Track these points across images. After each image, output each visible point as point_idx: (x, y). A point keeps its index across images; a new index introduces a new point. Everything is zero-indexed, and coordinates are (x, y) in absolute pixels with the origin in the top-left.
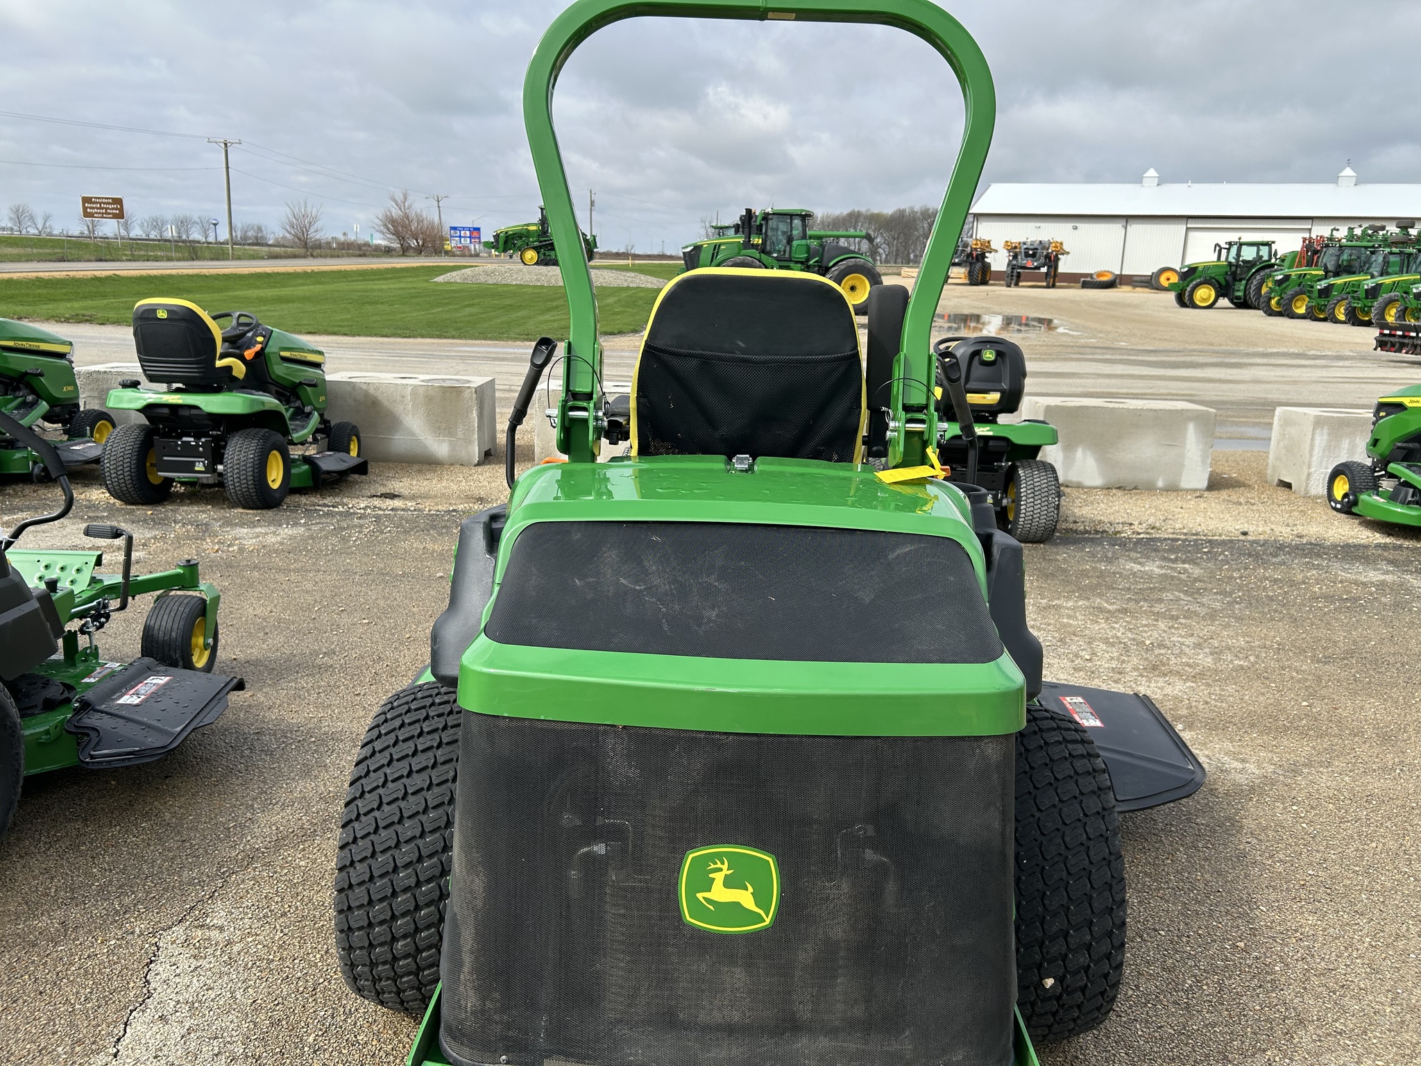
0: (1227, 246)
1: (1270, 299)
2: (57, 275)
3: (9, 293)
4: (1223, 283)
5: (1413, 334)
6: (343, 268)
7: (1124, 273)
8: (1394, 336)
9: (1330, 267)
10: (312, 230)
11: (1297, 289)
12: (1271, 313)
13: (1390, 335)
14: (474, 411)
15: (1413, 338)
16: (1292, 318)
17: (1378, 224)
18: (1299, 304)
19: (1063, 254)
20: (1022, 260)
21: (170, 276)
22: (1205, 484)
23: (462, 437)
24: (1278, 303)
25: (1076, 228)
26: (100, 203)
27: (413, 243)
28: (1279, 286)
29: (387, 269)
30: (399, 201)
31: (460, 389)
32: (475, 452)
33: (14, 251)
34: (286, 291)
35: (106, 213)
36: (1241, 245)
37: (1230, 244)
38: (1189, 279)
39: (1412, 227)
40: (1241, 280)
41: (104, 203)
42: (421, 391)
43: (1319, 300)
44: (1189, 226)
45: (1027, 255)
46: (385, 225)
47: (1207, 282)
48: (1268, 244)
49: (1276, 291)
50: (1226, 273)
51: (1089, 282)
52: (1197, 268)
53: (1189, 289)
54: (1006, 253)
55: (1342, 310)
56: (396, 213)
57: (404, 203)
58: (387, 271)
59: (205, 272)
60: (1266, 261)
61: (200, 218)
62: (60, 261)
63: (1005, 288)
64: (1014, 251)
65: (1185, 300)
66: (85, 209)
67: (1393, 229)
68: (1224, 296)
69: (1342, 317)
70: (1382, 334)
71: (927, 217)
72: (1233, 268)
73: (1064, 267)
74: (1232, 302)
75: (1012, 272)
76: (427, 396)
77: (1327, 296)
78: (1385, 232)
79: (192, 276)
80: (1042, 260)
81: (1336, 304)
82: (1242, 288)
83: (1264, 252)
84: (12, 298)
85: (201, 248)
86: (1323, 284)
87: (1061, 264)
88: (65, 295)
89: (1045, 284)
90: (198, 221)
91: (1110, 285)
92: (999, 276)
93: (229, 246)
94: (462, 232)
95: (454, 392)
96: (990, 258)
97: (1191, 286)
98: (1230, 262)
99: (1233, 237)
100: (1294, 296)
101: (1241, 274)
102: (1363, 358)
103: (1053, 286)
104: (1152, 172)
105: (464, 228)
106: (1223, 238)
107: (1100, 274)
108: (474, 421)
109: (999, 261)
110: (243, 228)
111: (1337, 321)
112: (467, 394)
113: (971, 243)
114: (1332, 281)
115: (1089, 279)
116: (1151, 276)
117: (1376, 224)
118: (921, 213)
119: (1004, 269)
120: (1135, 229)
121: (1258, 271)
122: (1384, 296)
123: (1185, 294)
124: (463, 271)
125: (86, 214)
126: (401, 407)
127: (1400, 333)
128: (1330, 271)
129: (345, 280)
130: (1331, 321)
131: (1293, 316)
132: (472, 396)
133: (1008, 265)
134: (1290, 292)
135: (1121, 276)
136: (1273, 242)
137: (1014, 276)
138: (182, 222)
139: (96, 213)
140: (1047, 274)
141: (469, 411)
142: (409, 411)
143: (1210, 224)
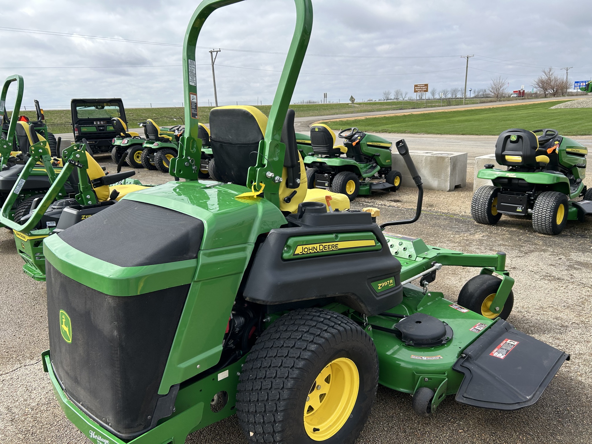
2: (391, 115)
3: (373, 122)
6: (508, 105)
10: (501, 89)
14: (449, 168)
21: (432, 113)
23: (443, 179)
26: (420, 87)
27: (551, 91)
29: (530, 104)
30: (547, 72)
31: (444, 158)
32: (448, 186)
33: (387, 107)
34: (477, 117)
35: (422, 90)
41: (422, 86)
42: (429, 158)
46: (538, 84)
56: (544, 77)
57: (549, 73)
58: (530, 105)
59: (446, 111)
61: (461, 89)
62: (400, 109)
66: (415, 89)
76: (431, 161)
79: (440, 112)
84: (374, 124)
85: (452, 101)
88: (391, 122)
90: (460, 90)
93: (464, 99)
94: (581, 84)
95: (442, 159)
105: (582, 82)
108: (449, 172)
110: (478, 91)
112: (446, 160)
124: (566, 103)
125: (415, 91)
126: (421, 165)
129: (507, 110)
132: (449, 161)
138: (454, 91)
139: (419, 90)
141: (447, 167)
142: (423, 167)
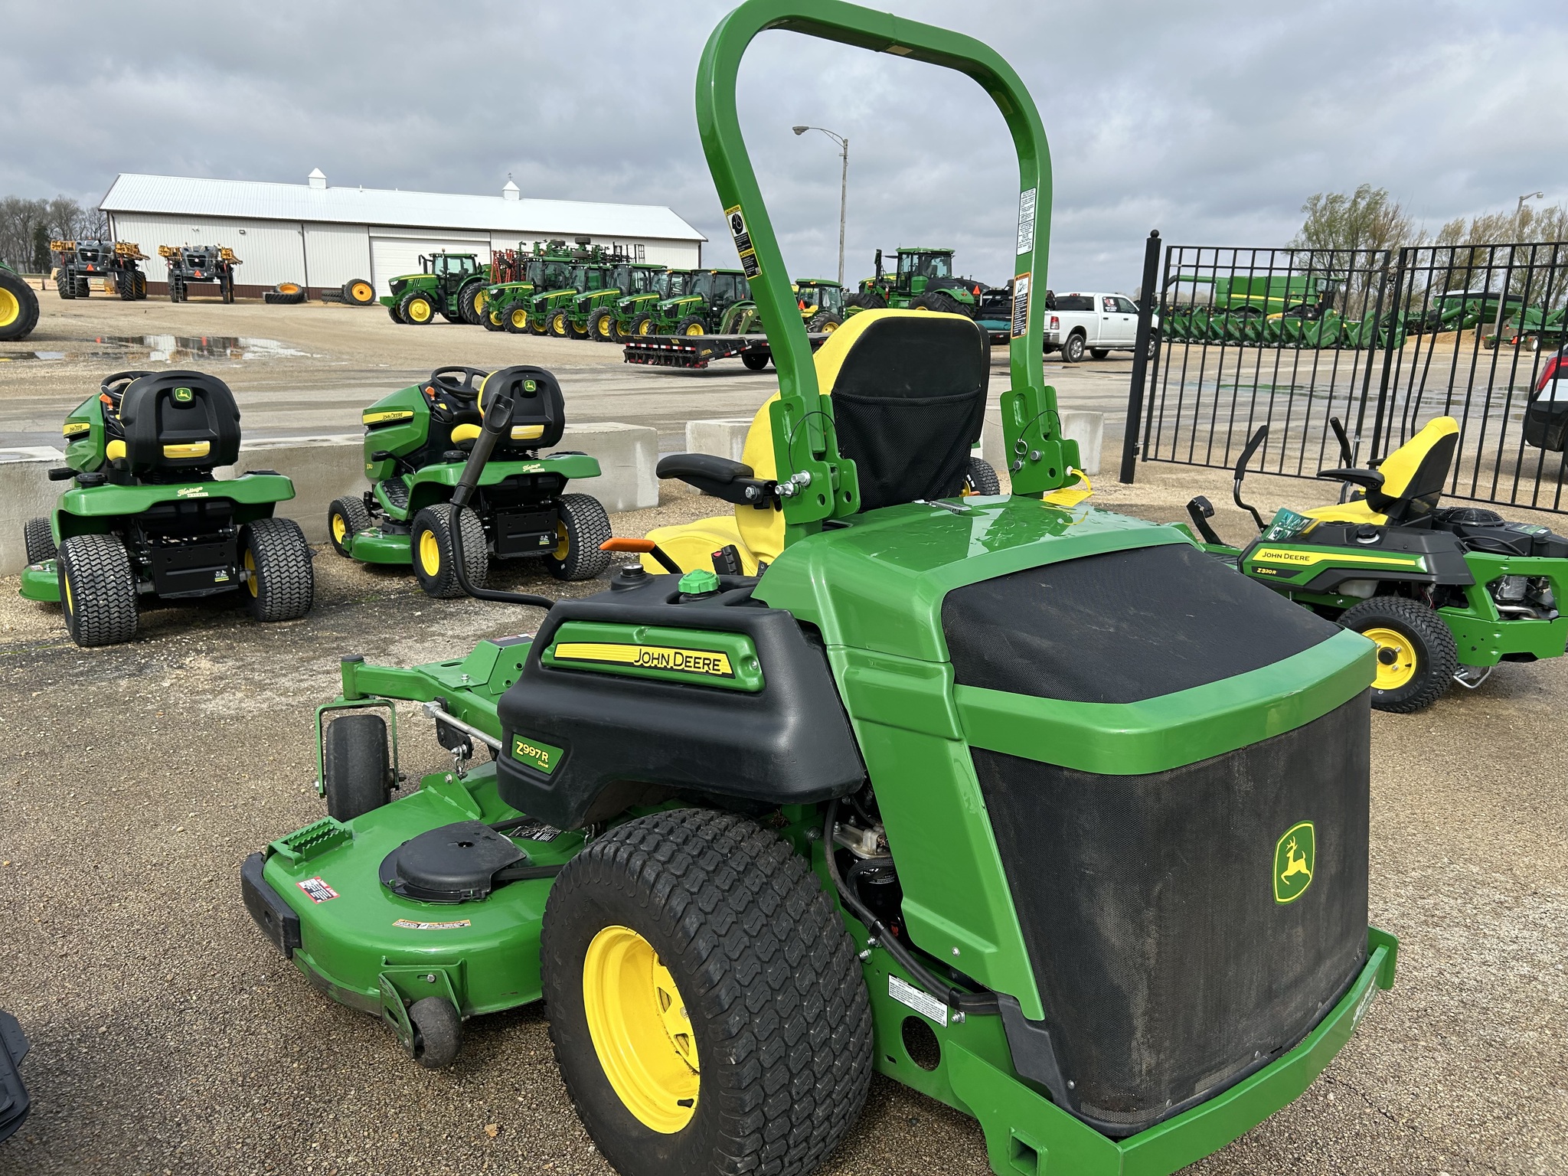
0: (432, 259)
1: (489, 313)
4: (436, 297)
5: (656, 346)
7: (309, 286)
8: (640, 348)
9: (538, 282)
11: (512, 303)
12: (492, 328)
13: (636, 348)
15: (655, 349)
16: (514, 332)
17: (559, 239)
18: (517, 318)
19: (236, 263)
20: (187, 269)
22: (655, 501)
24: (497, 317)
25: (244, 233)
28: (496, 300)
36: (446, 257)
37: (434, 256)
38: (401, 293)
39: (589, 243)
40: (452, 294)
43: (537, 314)
44: (371, 235)
45: (193, 264)
47: (420, 296)
48: (471, 257)
49: (493, 306)
50: (437, 287)
51: (274, 297)
52: (406, 281)
53: (403, 304)
54: (164, 261)
55: (560, 324)
60: (471, 275)
63: (171, 304)
64: (174, 258)
65: (400, 315)
67: (572, 244)
68: (438, 310)
69: (561, 331)
70: (628, 347)
71: (18, 211)
72: (443, 282)
73: (240, 277)
74: (446, 316)
75: (177, 284)
77: (543, 311)
78: (565, 247)
80: (213, 270)
81: (553, 318)
82: (455, 302)
83: (468, 265)
86: (537, 299)
87: (235, 274)
89: (221, 298)
91: (298, 299)
92: (158, 289)
96: (141, 266)
97: (404, 300)
98: (438, 275)
99: (437, 249)
100: (512, 310)
101: (451, 288)
102: (614, 370)
103: (232, 301)
104: (317, 173)
106: (427, 250)
107: (284, 287)
109: (156, 270)
111: (556, 335)
113: (113, 248)
114: (545, 295)
115: (272, 293)
116: (342, 289)
117: (557, 239)
118: (8, 205)
119: (166, 280)
120: (312, 235)
121: (466, 284)
122: (595, 310)
123: (399, 309)
127: (644, 346)
128: (539, 286)
130: (552, 335)
131: (515, 330)
133: (169, 275)
134: (507, 306)
135: (307, 289)
136: (476, 255)
137: (180, 288)
140: (221, 286)
143: (402, 234)
